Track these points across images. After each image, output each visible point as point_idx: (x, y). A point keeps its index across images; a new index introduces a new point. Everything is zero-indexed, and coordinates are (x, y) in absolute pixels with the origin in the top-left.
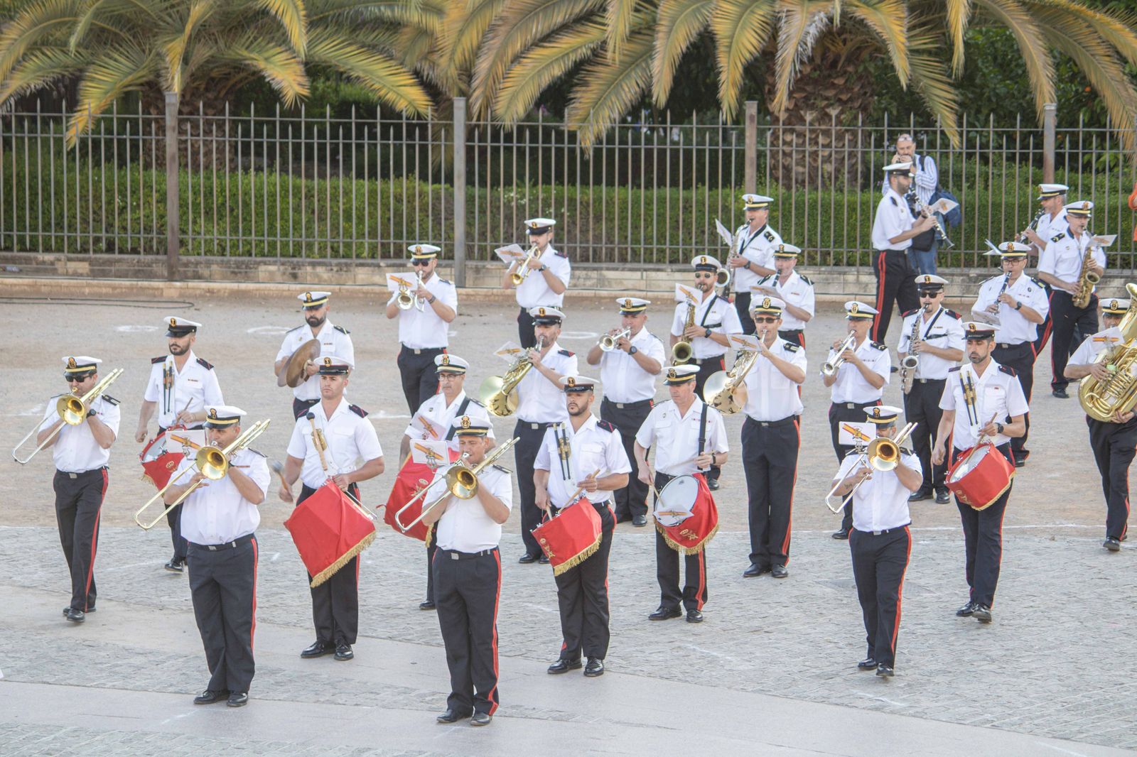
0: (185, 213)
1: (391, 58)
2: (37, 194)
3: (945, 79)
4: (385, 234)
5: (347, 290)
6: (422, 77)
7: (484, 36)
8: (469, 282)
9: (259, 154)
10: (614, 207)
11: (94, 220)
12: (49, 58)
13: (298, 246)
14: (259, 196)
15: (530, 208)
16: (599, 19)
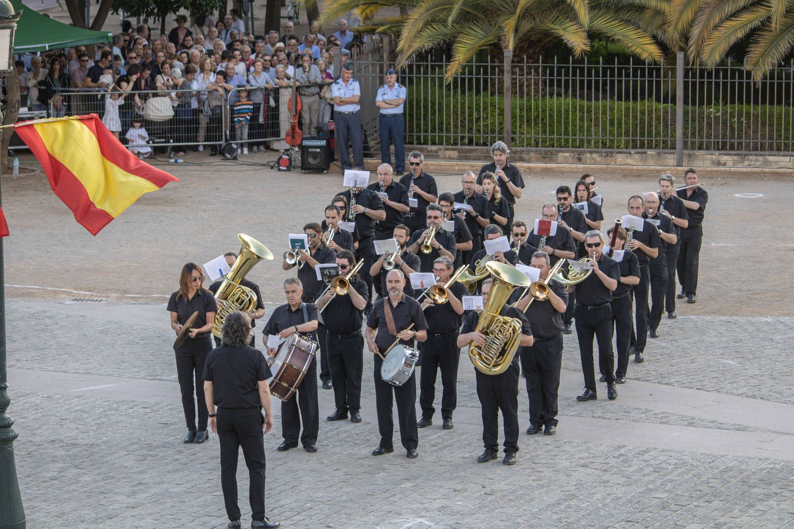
0: (515, 122)
1: (639, 27)
2: (428, 111)
4: (634, 135)
5: (611, 168)
6: (657, 39)
7: (696, 14)
8: (685, 163)
9: (559, 85)
10: (773, 118)
11: (461, 126)
12: (436, 29)
13: (582, 141)
14: (559, 111)
15: (722, 118)
16: (766, 4)
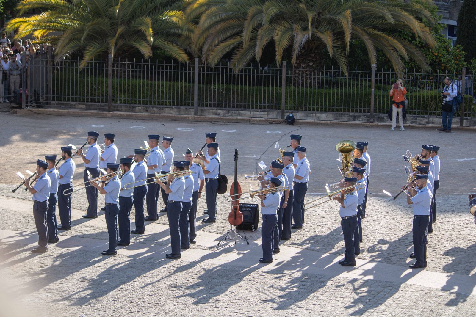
0: (114, 91)
1: (178, 45)
3: (344, 55)
5: (162, 115)
6: (187, 51)
7: (206, 39)
8: (198, 114)
11: (86, 93)
12: (75, 43)
13: (147, 101)
14: (136, 86)
16: (240, 35)
